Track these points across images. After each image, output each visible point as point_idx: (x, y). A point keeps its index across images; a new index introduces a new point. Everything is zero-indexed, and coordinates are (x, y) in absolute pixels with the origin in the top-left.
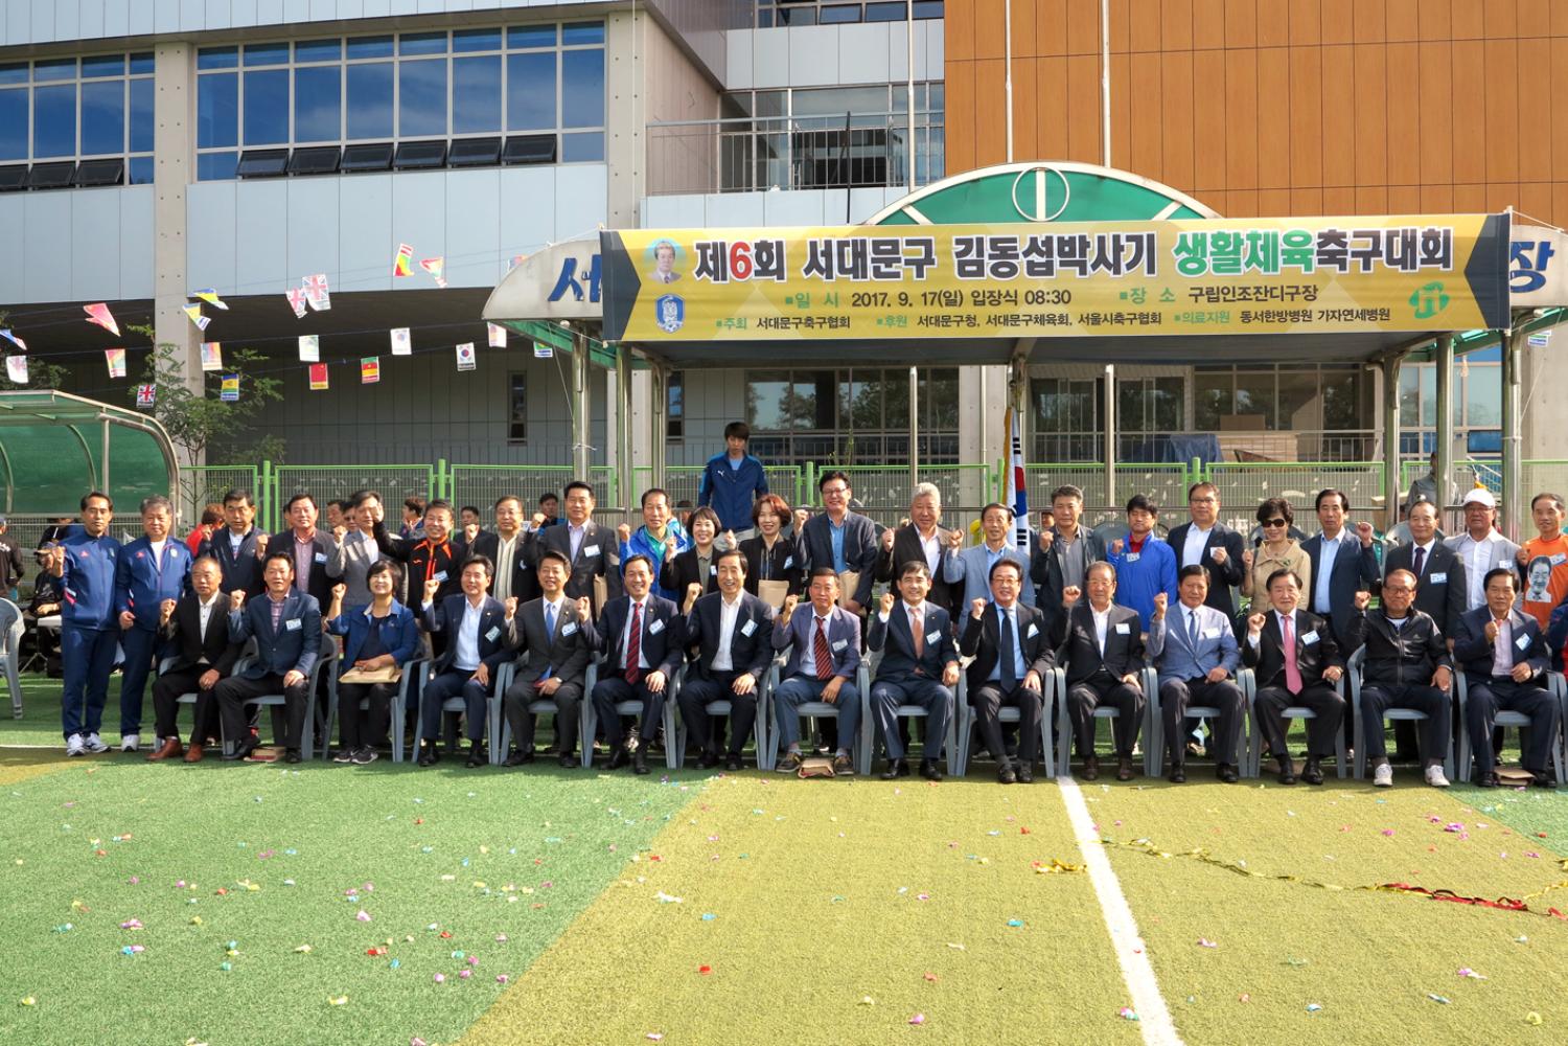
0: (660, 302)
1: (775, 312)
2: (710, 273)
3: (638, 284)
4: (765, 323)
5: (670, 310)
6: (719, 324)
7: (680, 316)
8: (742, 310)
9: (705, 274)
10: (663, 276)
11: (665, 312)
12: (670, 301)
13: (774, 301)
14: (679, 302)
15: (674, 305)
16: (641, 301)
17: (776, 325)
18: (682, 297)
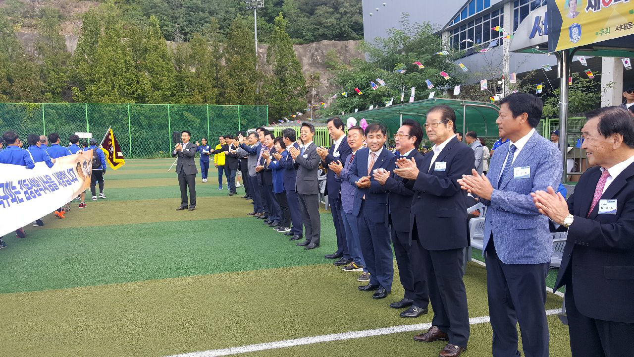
0: (570, 28)
1: (624, 20)
2: (592, 7)
3: (561, 21)
4: (620, 28)
5: (575, 31)
6: (597, 34)
7: (580, 34)
8: (608, 23)
9: (590, 8)
10: (572, 14)
11: (573, 33)
12: (575, 27)
13: (623, 15)
14: (579, 26)
15: (577, 28)
16: (563, 30)
17: (625, 28)
18: (580, 23)
